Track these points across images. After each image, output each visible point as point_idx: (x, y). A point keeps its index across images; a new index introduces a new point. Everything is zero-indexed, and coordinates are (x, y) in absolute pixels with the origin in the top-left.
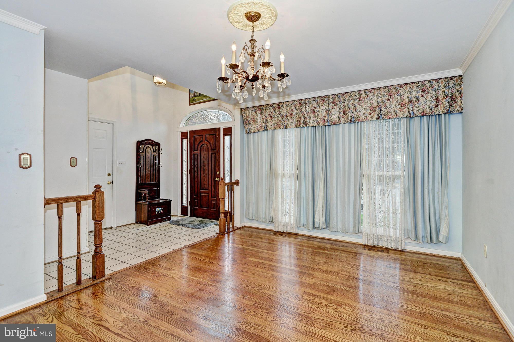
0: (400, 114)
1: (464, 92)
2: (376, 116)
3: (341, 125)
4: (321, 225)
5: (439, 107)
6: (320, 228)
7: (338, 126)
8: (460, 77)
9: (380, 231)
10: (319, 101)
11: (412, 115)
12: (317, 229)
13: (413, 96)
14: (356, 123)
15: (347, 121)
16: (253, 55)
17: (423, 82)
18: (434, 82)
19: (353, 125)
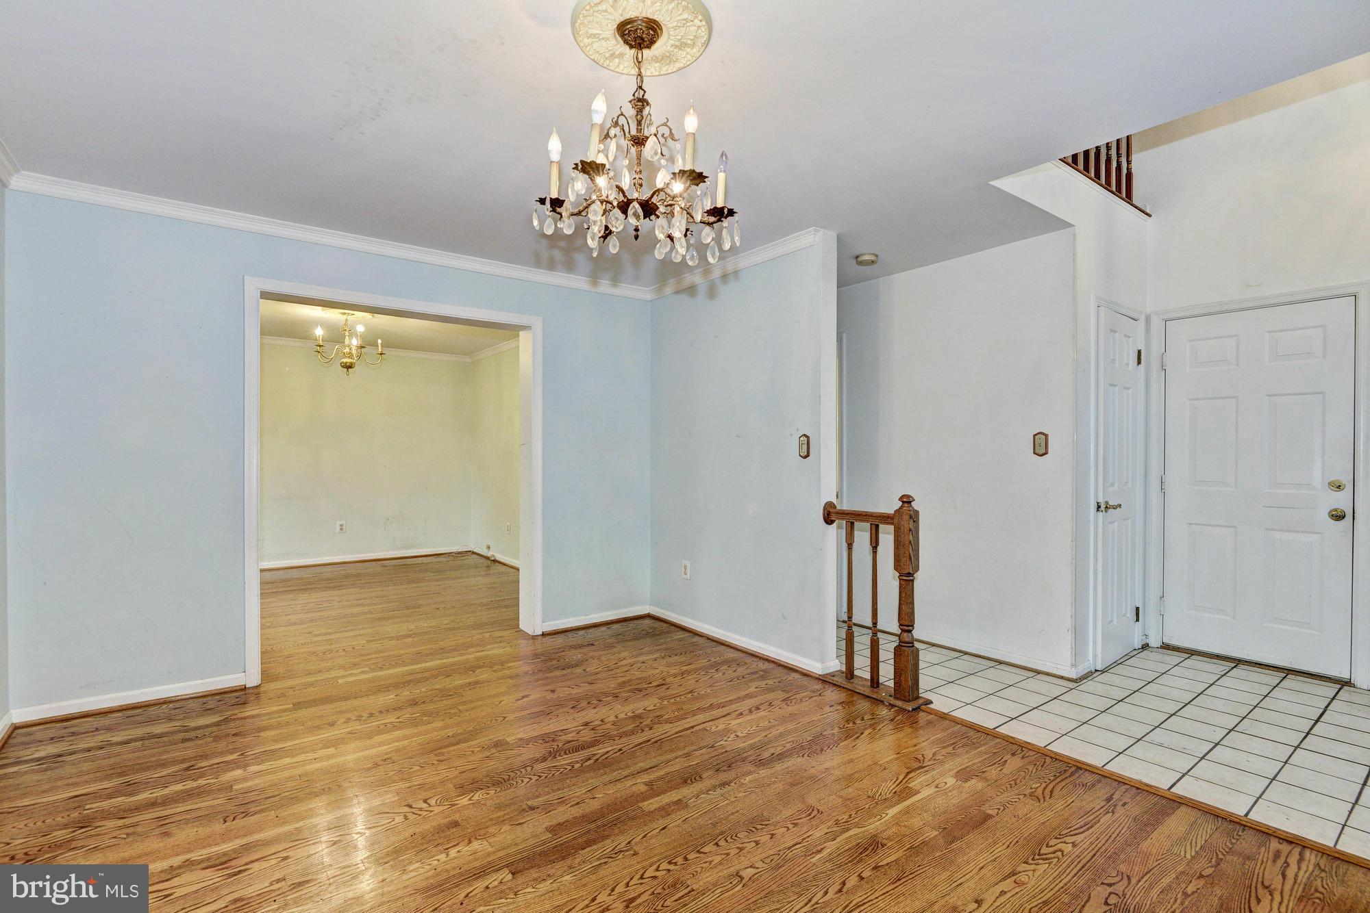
16: (639, 141)
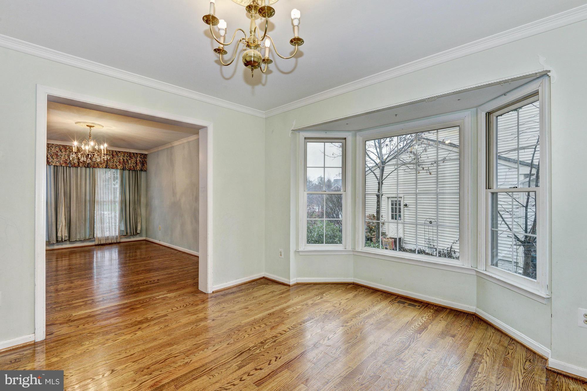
0: (119, 167)
1: (147, 161)
2: (105, 166)
3: (79, 168)
4: (63, 238)
5: (137, 166)
6: (63, 240)
7: (76, 168)
8: (146, 155)
9: (107, 234)
10: (61, 148)
11: (125, 168)
12: (60, 242)
13: (125, 159)
14: (91, 168)
15: (85, 166)
17: (130, 153)
18: (135, 154)
19: (88, 169)
